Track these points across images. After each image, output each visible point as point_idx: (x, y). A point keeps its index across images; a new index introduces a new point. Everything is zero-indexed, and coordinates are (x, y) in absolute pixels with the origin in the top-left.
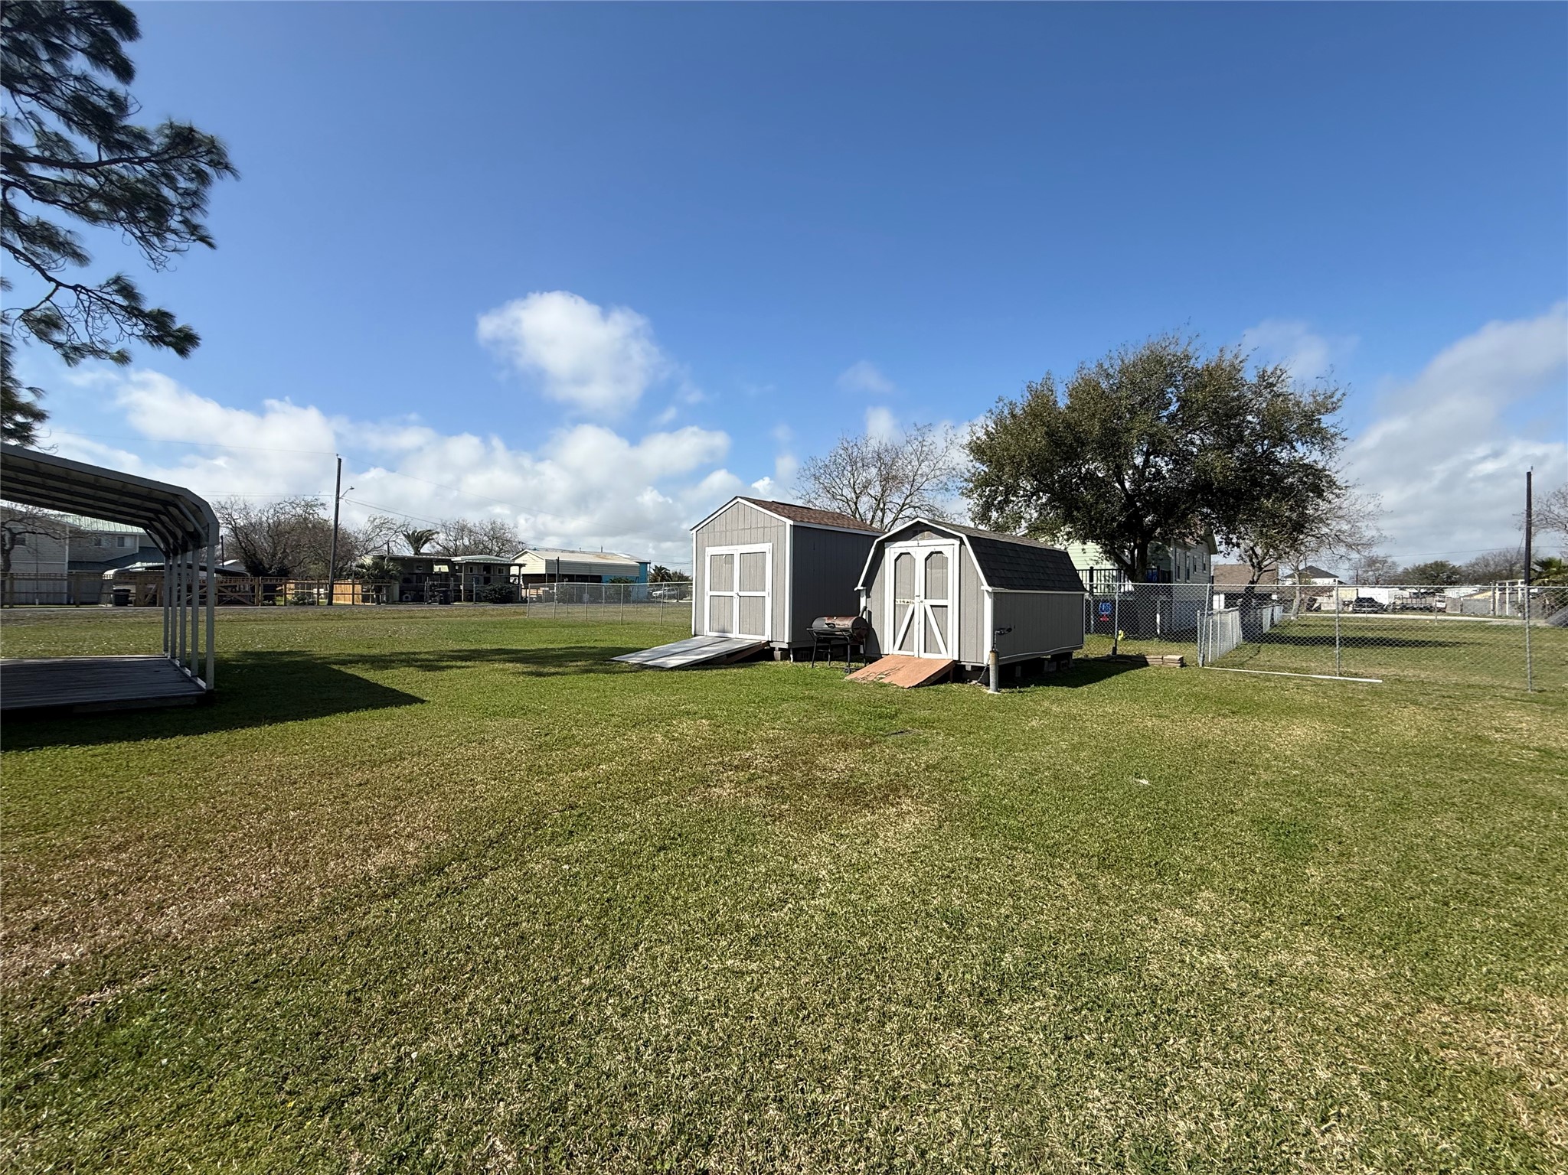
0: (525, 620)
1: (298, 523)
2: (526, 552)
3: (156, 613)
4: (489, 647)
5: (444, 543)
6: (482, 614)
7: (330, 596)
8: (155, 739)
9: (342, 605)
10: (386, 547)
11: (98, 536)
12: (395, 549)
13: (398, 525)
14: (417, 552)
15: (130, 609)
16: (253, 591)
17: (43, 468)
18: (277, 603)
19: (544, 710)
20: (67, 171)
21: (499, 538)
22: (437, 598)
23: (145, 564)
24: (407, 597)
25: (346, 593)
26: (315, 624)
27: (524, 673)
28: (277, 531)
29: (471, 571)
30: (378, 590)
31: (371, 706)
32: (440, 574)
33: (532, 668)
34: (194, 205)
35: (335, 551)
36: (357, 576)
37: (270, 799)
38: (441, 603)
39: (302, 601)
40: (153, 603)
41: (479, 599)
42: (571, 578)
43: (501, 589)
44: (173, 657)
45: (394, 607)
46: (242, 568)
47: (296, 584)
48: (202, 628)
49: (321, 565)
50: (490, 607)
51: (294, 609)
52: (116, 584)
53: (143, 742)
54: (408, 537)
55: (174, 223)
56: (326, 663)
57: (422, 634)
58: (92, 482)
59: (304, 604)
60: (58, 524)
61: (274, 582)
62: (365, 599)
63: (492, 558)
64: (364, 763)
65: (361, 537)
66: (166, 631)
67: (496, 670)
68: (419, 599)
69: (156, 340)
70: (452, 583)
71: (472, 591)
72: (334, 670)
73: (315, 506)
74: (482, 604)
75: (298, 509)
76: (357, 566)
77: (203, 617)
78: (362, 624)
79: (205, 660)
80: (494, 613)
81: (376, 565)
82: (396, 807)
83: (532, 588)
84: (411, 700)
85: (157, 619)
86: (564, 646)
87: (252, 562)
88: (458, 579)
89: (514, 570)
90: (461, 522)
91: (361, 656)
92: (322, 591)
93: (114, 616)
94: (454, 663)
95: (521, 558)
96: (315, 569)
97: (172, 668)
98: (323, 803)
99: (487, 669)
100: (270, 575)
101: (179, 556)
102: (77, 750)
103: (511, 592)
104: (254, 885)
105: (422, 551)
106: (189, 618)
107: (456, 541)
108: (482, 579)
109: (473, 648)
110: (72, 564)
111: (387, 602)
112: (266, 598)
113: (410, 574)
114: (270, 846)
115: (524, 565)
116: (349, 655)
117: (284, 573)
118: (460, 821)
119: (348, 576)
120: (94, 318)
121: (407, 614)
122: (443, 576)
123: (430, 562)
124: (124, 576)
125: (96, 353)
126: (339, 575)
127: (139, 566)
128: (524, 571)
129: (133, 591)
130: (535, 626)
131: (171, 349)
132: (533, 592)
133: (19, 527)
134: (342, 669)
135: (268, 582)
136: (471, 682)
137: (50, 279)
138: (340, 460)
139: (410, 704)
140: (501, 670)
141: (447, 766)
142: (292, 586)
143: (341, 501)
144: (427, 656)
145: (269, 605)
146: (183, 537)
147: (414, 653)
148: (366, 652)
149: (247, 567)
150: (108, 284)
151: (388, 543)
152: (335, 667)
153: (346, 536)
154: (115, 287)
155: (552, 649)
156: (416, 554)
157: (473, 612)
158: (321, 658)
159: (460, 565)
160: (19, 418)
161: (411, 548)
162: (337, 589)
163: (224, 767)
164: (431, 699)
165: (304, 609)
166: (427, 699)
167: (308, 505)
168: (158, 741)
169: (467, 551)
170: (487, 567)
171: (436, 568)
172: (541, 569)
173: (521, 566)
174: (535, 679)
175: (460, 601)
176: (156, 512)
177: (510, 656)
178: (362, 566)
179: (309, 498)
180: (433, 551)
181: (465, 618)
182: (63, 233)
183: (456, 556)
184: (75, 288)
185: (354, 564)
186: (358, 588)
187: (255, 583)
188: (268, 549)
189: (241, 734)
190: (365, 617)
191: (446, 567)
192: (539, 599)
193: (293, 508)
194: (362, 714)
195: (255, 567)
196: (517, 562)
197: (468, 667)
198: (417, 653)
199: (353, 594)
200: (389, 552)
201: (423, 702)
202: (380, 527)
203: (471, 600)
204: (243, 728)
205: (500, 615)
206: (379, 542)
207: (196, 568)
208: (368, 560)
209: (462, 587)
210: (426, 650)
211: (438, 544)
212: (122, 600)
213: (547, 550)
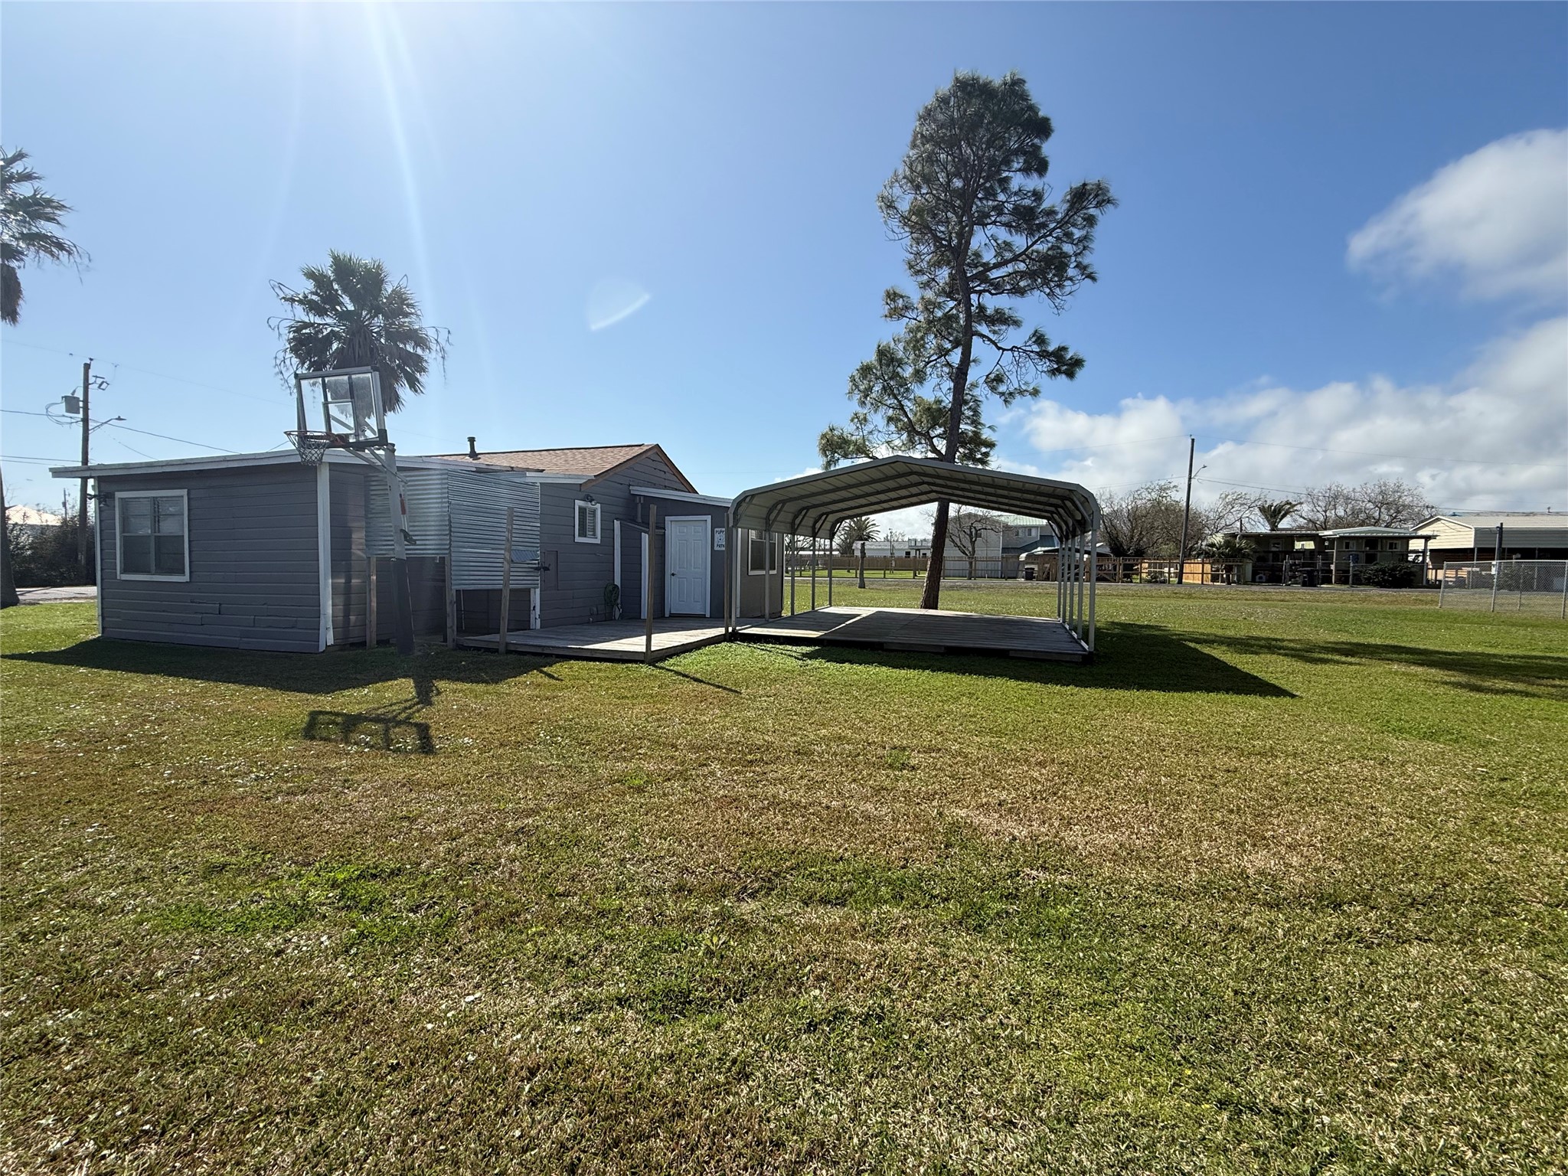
0: (1437, 612)
1: (1153, 506)
2: (1438, 520)
3: (1051, 587)
4: (1378, 642)
5: (1311, 516)
6: (1364, 600)
7: (1180, 575)
8: (1057, 685)
9: (1190, 584)
10: (1238, 524)
11: (1016, 529)
12: (1247, 526)
13: (1253, 499)
14: (1274, 527)
15: (1035, 583)
16: (1115, 570)
17: (998, 482)
18: (1134, 581)
19: (1494, 743)
20: (1009, 265)
21: (1391, 504)
22: (1300, 580)
23: (1044, 549)
24: (1261, 578)
25: (1195, 572)
26: (1165, 602)
27: (1446, 683)
28: (1135, 516)
29: (1347, 547)
30: (1229, 569)
31: (1232, 690)
32: (1303, 552)
33: (1463, 679)
34: (1085, 248)
35: (1186, 531)
36: (1207, 555)
37: (1143, 759)
38: (1304, 584)
39: (1155, 579)
40: (1047, 579)
41: (1358, 581)
42: (1527, 553)
43: (1394, 569)
44: (1064, 622)
45: (1246, 588)
46: (1107, 550)
47: (1150, 564)
48: (1086, 601)
49: (1172, 545)
50: (1374, 592)
51: (1148, 586)
52: (1027, 563)
53: (1049, 686)
54: (1262, 510)
55: (1071, 272)
56: (1182, 639)
57: (1283, 619)
58: (1006, 485)
59: (1156, 582)
60: (997, 522)
61: (1131, 562)
62: (1215, 578)
63: (1380, 530)
64: (1230, 749)
65: (1212, 515)
66: (1059, 601)
67: (1396, 673)
68: (1275, 579)
69: (1053, 372)
70: (1319, 562)
71: (1348, 571)
72: (1190, 648)
73: (1168, 488)
74: (1362, 588)
75: (1153, 494)
76: (1207, 545)
77: (1087, 592)
78: (1214, 604)
79: (1088, 626)
80: (1383, 599)
81: (1227, 544)
82: (1271, 808)
83: (1449, 568)
84: (1278, 692)
85: (1051, 591)
86: (1521, 653)
87: (1115, 544)
88: (1328, 558)
89: (1416, 545)
90: (1334, 488)
91: (1216, 636)
92: (1172, 570)
93: (1026, 588)
94: (1330, 656)
95: (1427, 528)
96: (1167, 549)
97: (1064, 630)
98: (1191, 777)
99: (1380, 670)
100: (1128, 556)
101: (1070, 541)
102: (1012, 683)
103: (1412, 574)
104: (1137, 834)
105: (1280, 526)
106: (1076, 591)
107: (1325, 511)
108: (1363, 556)
109: (1355, 641)
110: (1004, 550)
111: (1238, 582)
112: (1125, 576)
113: (1265, 552)
114: (1147, 803)
115: (1434, 537)
116: (1203, 634)
117: (1140, 553)
118: (1362, 856)
119: (1199, 555)
120: (1021, 368)
121: (1262, 596)
122: (1307, 554)
123: (1290, 538)
124: (1032, 558)
125: (1021, 392)
126: (1188, 555)
127: (1039, 550)
128: (1433, 545)
129: (1036, 569)
130: (1456, 620)
131: (1064, 376)
132: (1451, 573)
133: (979, 526)
134: (1198, 647)
135: (1127, 562)
136: (1356, 683)
137: (999, 348)
138: (1193, 440)
139: (1277, 696)
140: (1403, 674)
141: (1335, 780)
142: (1146, 565)
143: (1192, 480)
144: (1292, 645)
145: (1127, 582)
146: (1073, 525)
147: (1276, 640)
148: (1220, 632)
149: (1111, 549)
150: (1030, 339)
151: (1240, 519)
152: (1192, 645)
153: (1197, 515)
154: (1034, 339)
155: (1495, 656)
156: (1272, 530)
157: (1349, 598)
158: (1176, 635)
159: (1332, 540)
160: (984, 450)
161: (1267, 524)
162: (1187, 568)
163: (1105, 719)
164: (1304, 695)
165: (1157, 586)
166: (1298, 693)
167: (1162, 489)
168: (1058, 687)
169: (1339, 523)
170: (1372, 542)
171: (1298, 545)
172: (1467, 541)
173: (1427, 538)
174: (1466, 694)
175: (1330, 582)
176: (1056, 506)
177: (1416, 657)
178: (1213, 545)
179: (1162, 483)
180: (1294, 525)
181: (1339, 604)
182: (1007, 311)
183: (1325, 529)
184: (1011, 350)
185: (1204, 543)
186: (1208, 567)
187: (1117, 563)
188: (1127, 532)
189: (1117, 694)
190: (1216, 596)
191: (1312, 542)
192: (1460, 583)
193: (1149, 493)
194: (1222, 696)
195: (1118, 549)
196: (1420, 533)
197: (1351, 664)
198: (1279, 640)
199: (1203, 573)
200: (1241, 530)
201: (1293, 696)
202: (1232, 504)
203: (1346, 582)
204: (1116, 688)
205: (1392, 602)
206: (1230, 519)
207: (1073, 550)
208: (1218, 539)
209: (1333, 567)
210: (1289, 638)
211: (1301, 517)
212: (1029, 576)
213: (1478, 514)
